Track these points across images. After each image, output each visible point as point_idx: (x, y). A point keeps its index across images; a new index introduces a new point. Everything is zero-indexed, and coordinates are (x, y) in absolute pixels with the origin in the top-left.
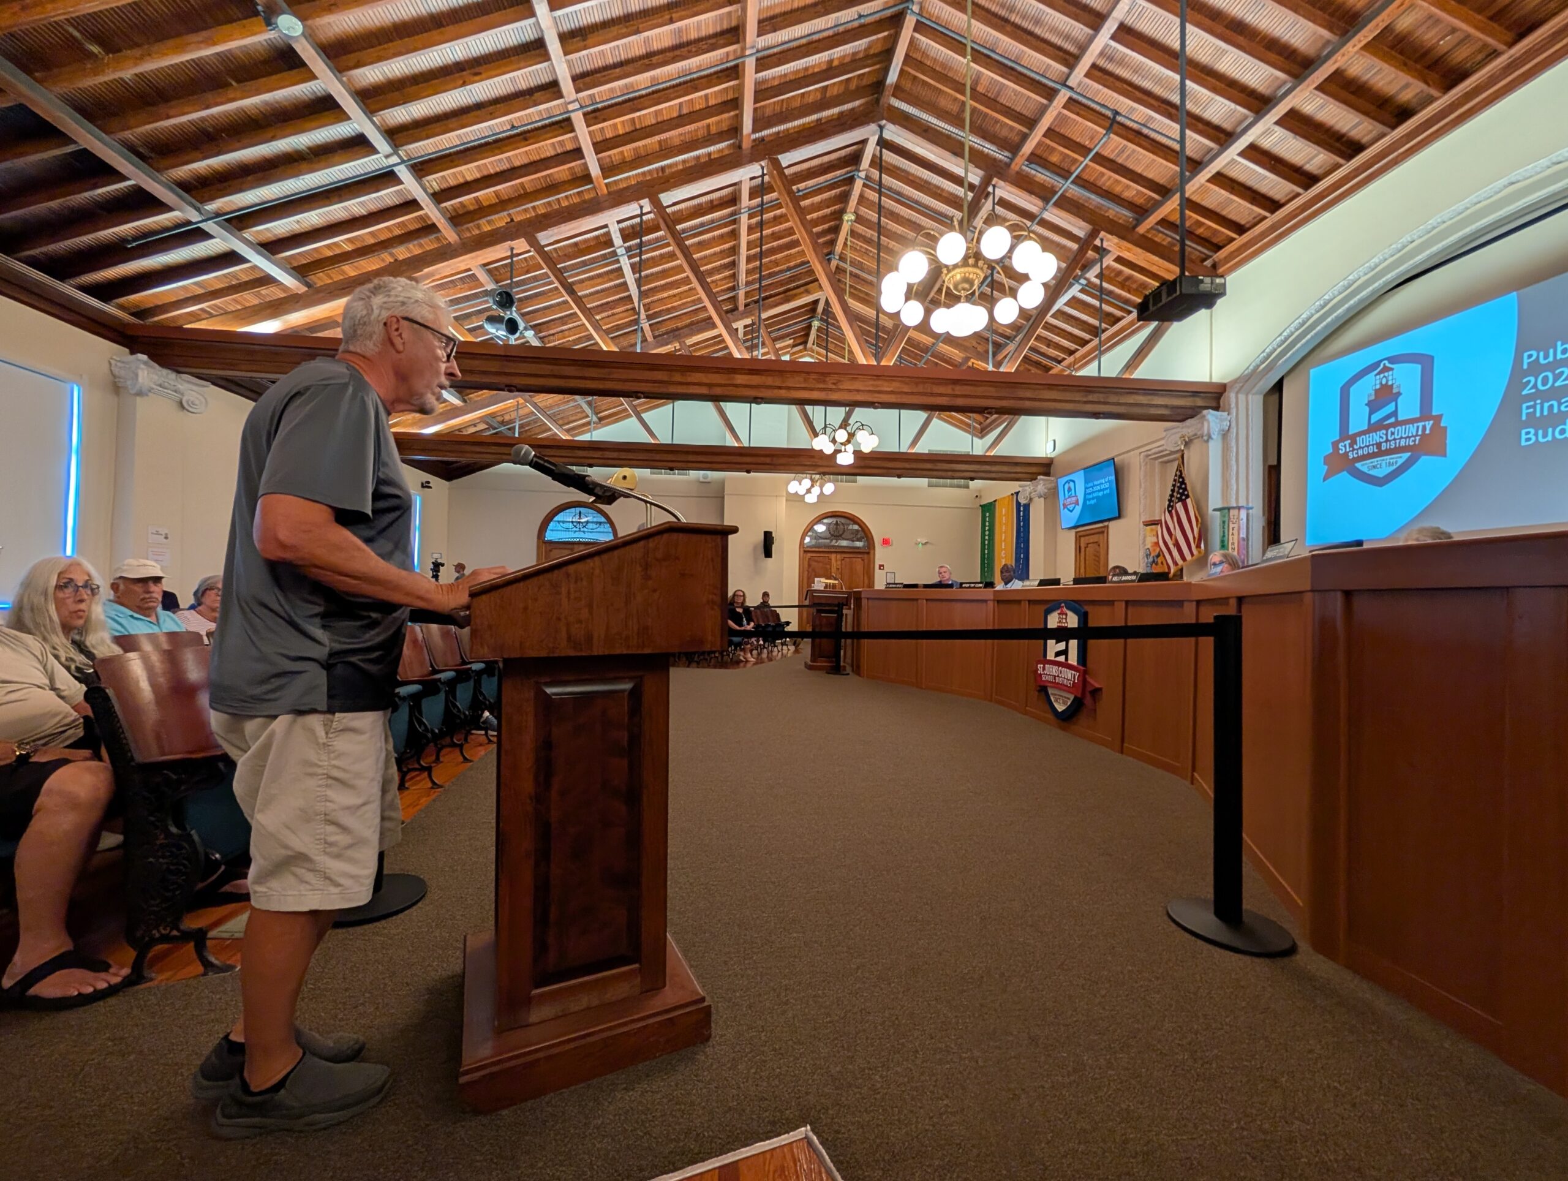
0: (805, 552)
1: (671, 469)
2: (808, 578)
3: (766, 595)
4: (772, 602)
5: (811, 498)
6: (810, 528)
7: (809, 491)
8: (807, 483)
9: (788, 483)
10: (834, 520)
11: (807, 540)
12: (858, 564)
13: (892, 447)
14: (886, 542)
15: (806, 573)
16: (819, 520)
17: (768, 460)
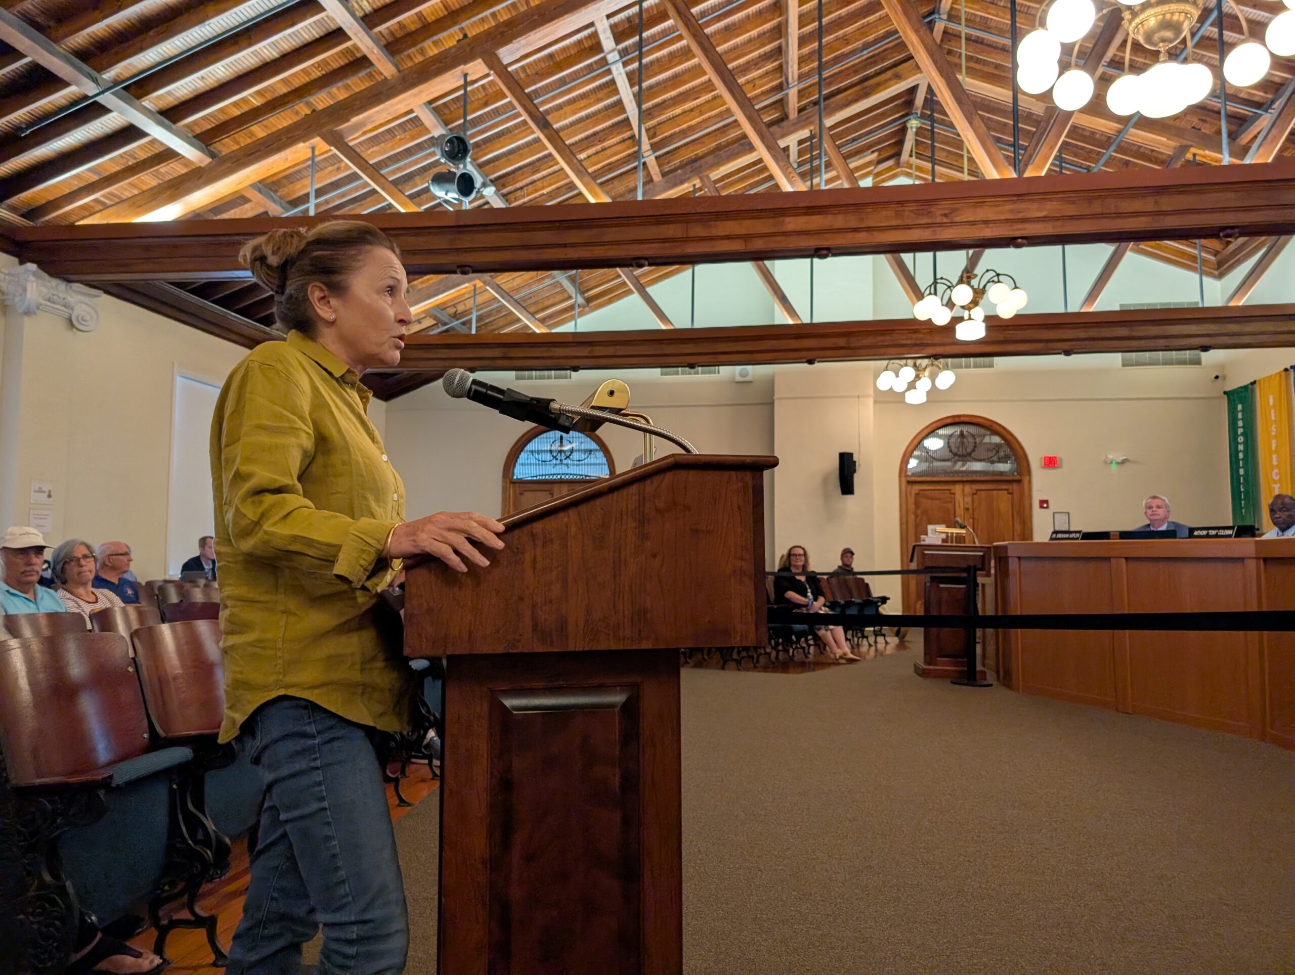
0: (909, 482)
1: (692, 366)
2: (917, 526)
3: (847, 554)
4: (857, 566)
5: (917, 397)
6: (917, 443)
7: (912, 386)
8: (908, 373)
9: (876, 376)
10: (956, 430)
11: (913, 463)
12: (1003, 500)
13: (1053, 305)
14: (1051, 463)
15: (912, 517)
16: (931, 431)
17: (841, 342)
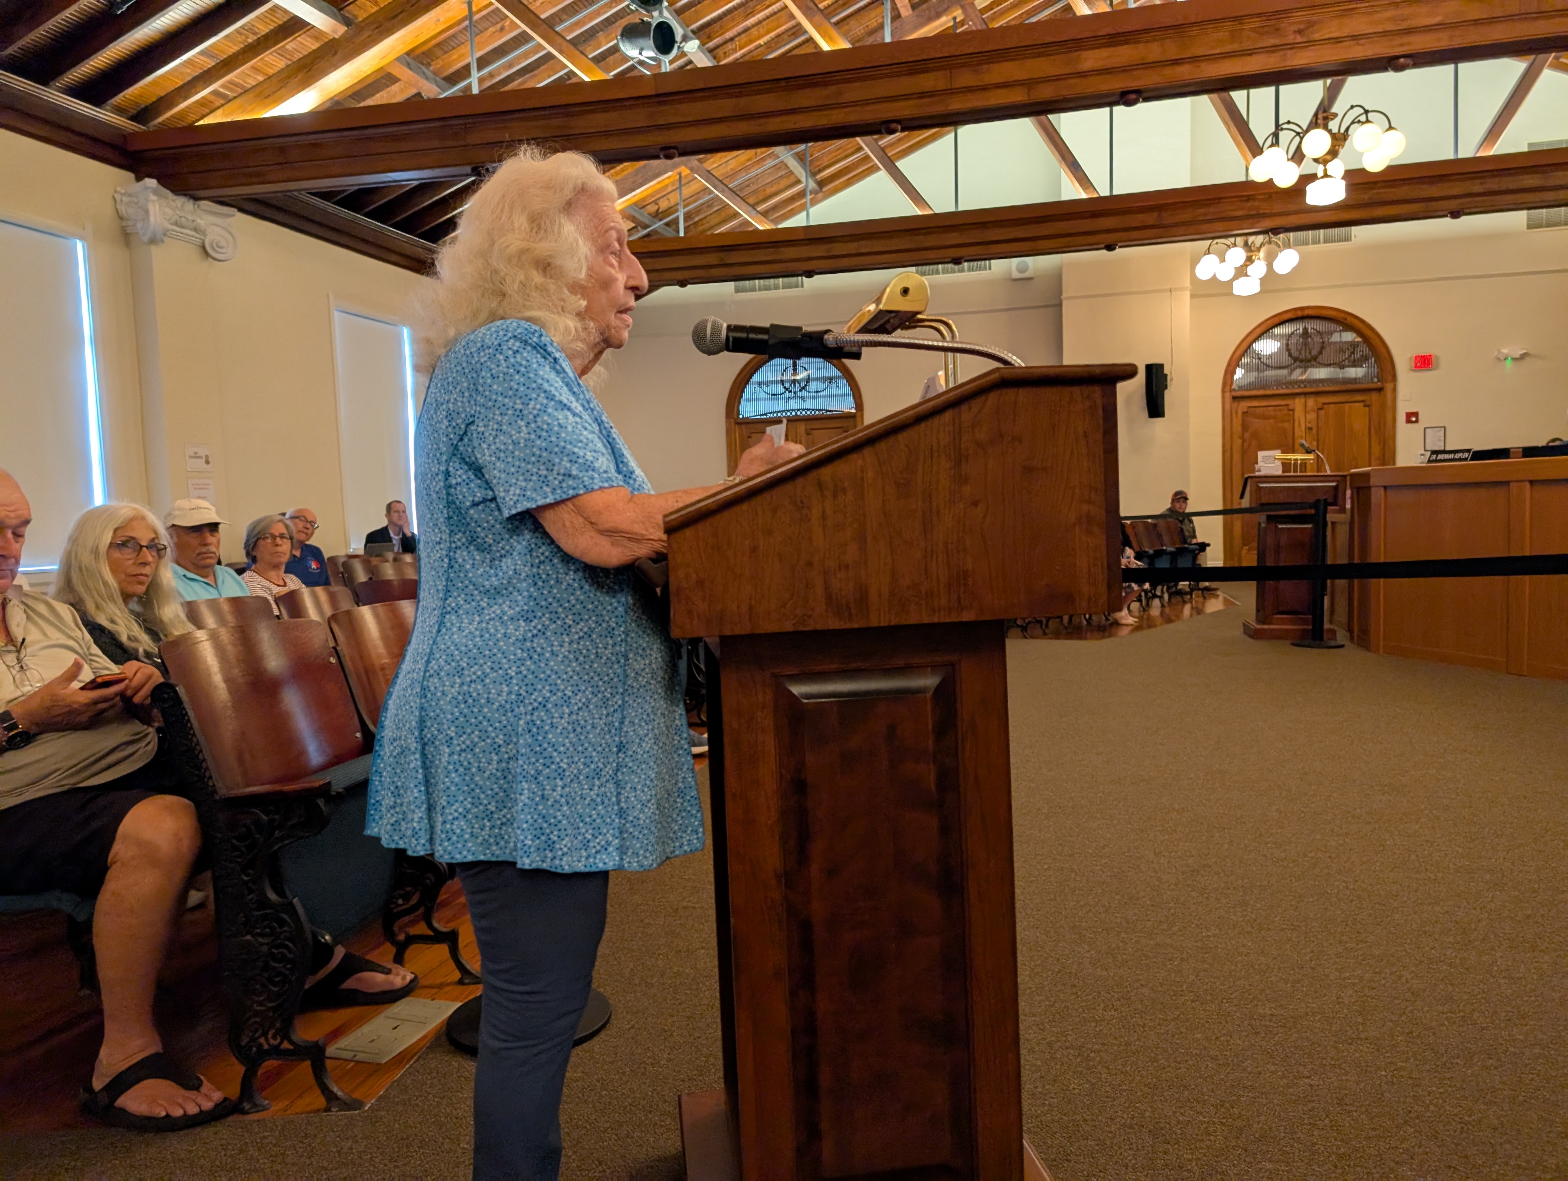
0: (1234, 398)
1: (957, 261)
2: (1244, 452)
5: (1248, 287)
6: (1245, 348)
7: (1241, 272)
8: (1237, 255)
9: (1195, 262)
10: (1299, 327)
11: (1239, 373)
12: (1358, 415)
13: (1438, 150)
14: (1424, 362)
15: (1238, 443)
16: (1264, 331)
17: (1150, 219)
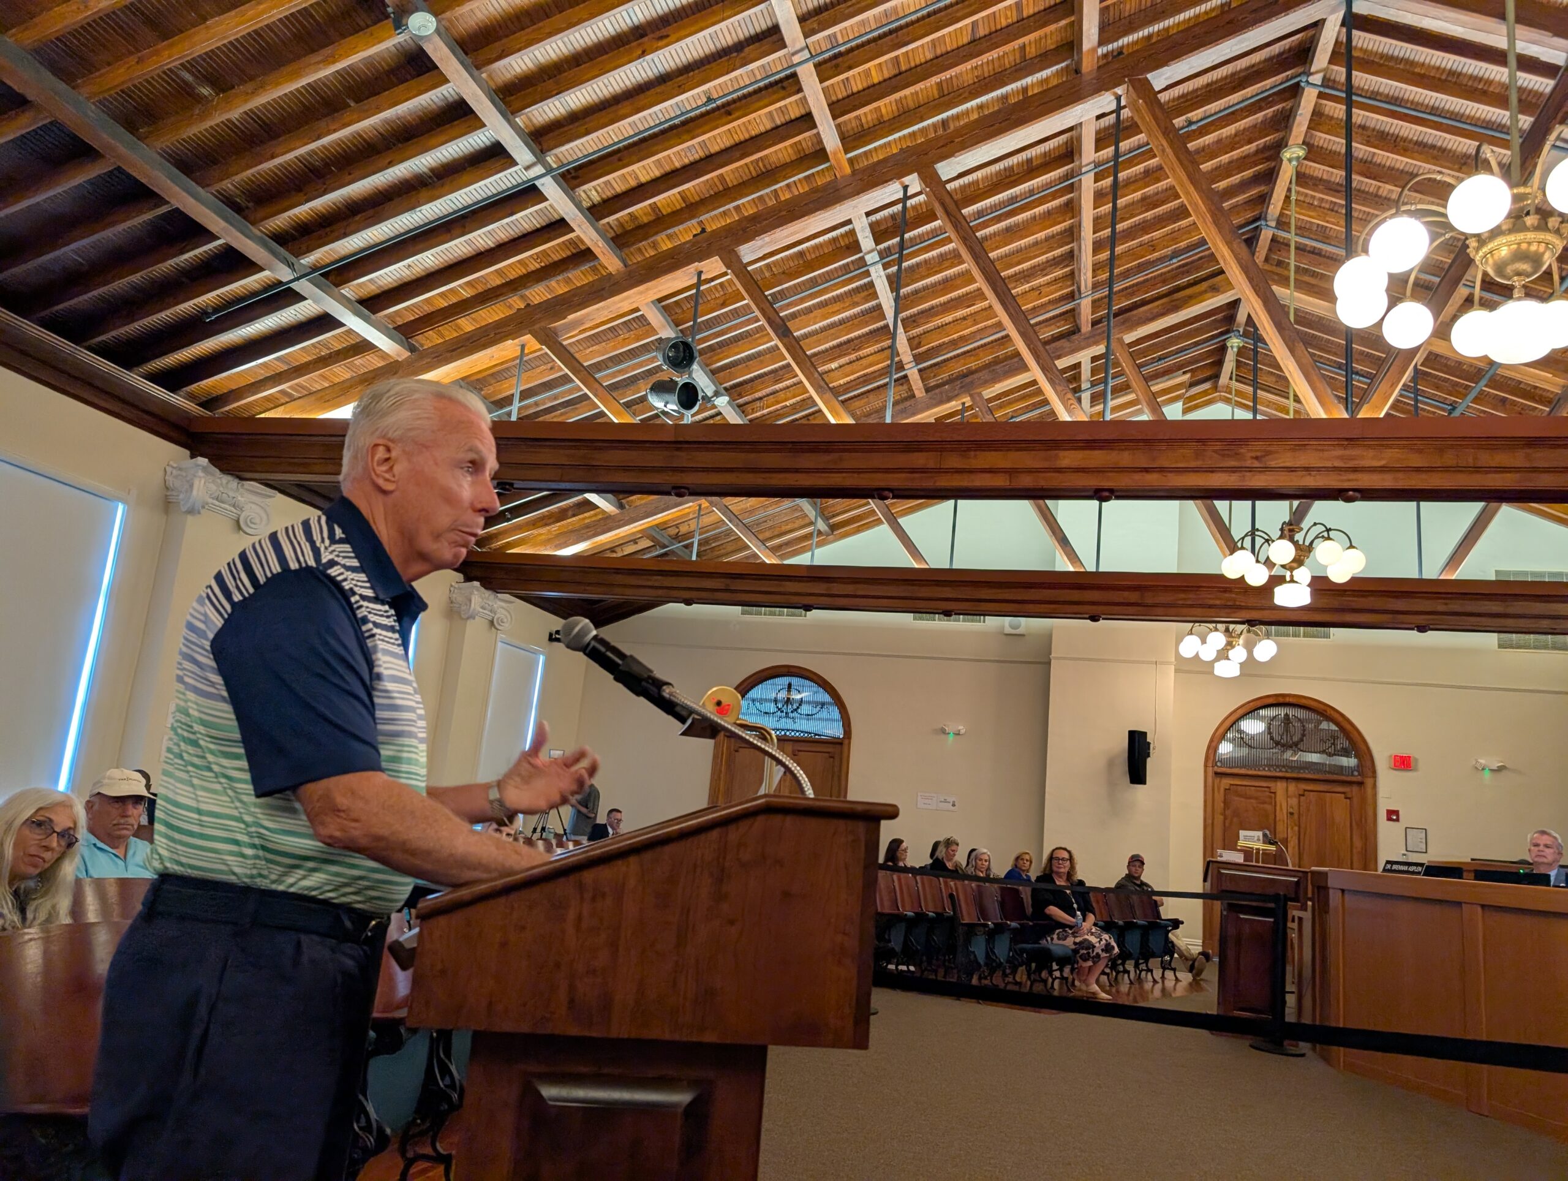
0: (1216, 774)
1: (947, 614)
2: (1225, 830)
3: (1136, 861)
5: (1228, 669)
6: (1232, 722)
7: (1223, 655)
8: (1217, 639)
9: (1179, 640)
10: (1281, 712)
11: (1225, 748)
12: (1338, 807)
13: (1404, 568)
14: (1403, 763)
15: (1219, 818)
16: (1251, 710)
17: (1133, 597)
